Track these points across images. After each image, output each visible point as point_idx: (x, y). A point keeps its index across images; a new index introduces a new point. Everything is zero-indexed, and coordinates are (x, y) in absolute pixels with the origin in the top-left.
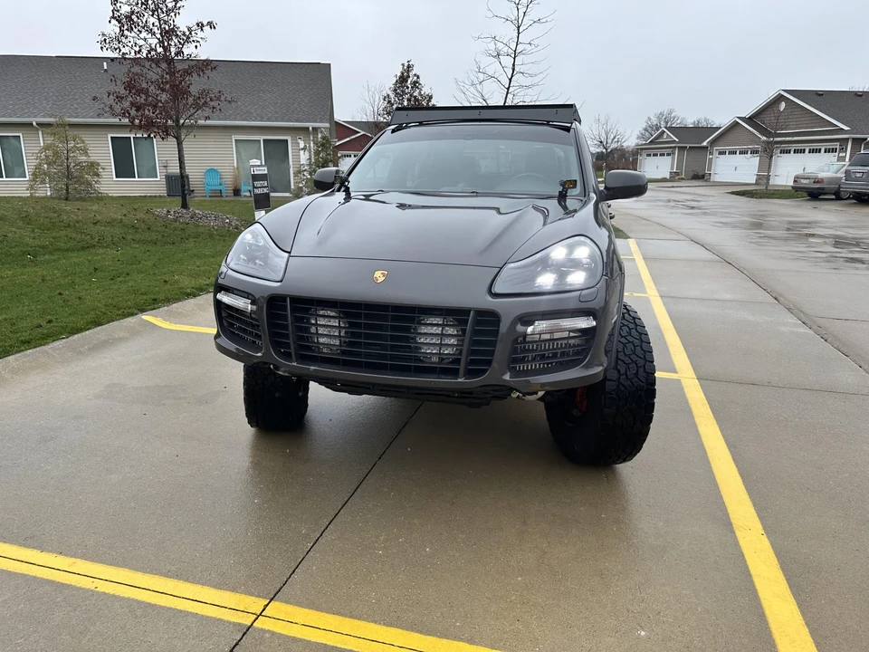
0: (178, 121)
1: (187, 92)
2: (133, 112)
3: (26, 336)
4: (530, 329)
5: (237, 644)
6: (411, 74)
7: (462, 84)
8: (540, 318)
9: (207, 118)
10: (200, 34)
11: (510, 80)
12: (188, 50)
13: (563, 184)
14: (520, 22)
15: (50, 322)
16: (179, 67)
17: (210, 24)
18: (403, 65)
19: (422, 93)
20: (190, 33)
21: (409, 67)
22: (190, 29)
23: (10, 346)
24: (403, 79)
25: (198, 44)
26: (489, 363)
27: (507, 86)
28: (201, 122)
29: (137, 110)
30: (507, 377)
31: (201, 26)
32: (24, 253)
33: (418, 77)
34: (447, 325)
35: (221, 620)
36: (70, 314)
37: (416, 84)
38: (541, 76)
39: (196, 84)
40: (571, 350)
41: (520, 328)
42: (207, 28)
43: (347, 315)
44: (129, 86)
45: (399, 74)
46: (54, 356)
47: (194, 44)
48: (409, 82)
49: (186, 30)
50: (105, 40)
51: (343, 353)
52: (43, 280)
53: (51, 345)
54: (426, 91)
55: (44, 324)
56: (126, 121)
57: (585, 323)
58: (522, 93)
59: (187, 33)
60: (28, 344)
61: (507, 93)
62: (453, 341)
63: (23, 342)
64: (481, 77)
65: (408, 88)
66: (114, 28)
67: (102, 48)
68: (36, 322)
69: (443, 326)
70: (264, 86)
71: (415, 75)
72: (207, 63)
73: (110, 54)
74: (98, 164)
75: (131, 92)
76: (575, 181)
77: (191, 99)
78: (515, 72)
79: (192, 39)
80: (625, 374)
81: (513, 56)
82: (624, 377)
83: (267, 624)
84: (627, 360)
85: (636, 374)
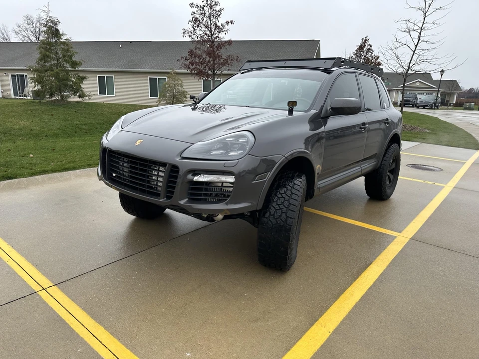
0: (214, 71)
1: (220, 57)
4: (196, 179)
5: (25, 297)
6: (366, 44)
7: (385, 49)
8: (205, 173)
9: (229, 70)
10: (227, 27)
11: (416, 46)
12: (222, 35)
13: (289, 103)
14: (426, 10)
16: (216, 44)
17: (232, 22)
18: (362, 39)
19: (373, 55)
21: (366, 40)
22: (222, 25)
23: (82, 166)
24: (361, 48)
25: (226, 32)
26: (173, 193)
27: (413, 50)
28: (226, 72)
29: (192, 66)
30: (183, 202)
31: (227, 23)
33: (371, 46)
34: (161, 171)
35: (30, 286)
37: (369, 50)
38: (440, 43)
39: (224, 53)
40: (226, 193)
41: (190, 176)
42: (230, 24)
43: (130, 162)
44: (191, 53)
45: (359, 45)
47: (225, 32)
48: (365, 49)
50: (184, 33)
54: (375, 53)
57: (231, 179)
58: (426, 54)
59: (221, 27)
61: (413, 54)
62: (162, 180)
64: (399, 44)
65: (364, 52)
66: (189, 27)
67: (183, 36)
69: (159, 171)
70: (280, 53)
71: (369, 45)
72: (230, 42)
73: (188, 39)
74: (187, 92)
75: (191, 57)
76: (296, 102)
77: (222, 60)
78: (420, 41)
79: (224, 30)
80: (273, 215)
81: (419, 31)
82: (272, 217)
83: (43, 294)
84: (277, 207)
85: (280, 216)
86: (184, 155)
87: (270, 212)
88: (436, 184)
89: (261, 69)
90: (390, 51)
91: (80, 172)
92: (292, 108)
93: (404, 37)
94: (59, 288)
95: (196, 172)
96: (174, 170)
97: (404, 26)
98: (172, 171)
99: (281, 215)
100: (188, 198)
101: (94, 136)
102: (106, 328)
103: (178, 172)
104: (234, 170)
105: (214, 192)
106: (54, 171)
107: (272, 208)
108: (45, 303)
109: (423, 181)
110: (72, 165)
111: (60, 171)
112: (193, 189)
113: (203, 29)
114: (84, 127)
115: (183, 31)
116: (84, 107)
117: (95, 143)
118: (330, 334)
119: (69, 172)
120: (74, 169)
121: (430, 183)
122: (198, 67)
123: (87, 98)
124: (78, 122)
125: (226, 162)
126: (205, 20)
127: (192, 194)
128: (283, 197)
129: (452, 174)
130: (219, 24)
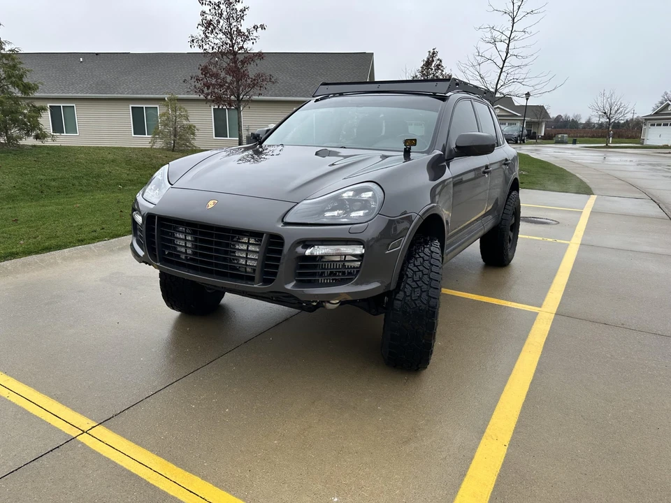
0: (238, 97)
1: (245, 75)
2: (206, 90)
3: (82, 237)
4: (308, 252)
5: (58, 447)
6: (435, 59)
7: (464, 65)
8: (320, 243)
9: (260, 94)
10: (255, 34)
11: (504, 62)
12: (248, 45)
13: (406, 142)
14: (515, 14)
15: (103, 229)
16: (241, 58)
17: (262, 27)
18: (429, 52)
19: (444, 73)
20: (249, 33)
21: (434, 53)
22: (248, 31)
24: (428, 63)
25: (254, 41)
26: (275, 274)
27: (501, 67)
29: (208, 89)
30: (289, 286)
31: (256, 28)
32: (117, 184)
33: (441, 61)
34: (253, 244)
35: (61, 430)
36: (118, 225)
37: (438, 67)
39: (252, 70)
40: (346, 271)
41: (300, 250)
42: (259, 29)
43: (194, 233)
44: (205, 70)
45: (426, 59)
46: (94, 251)
47: (252, 41)
48: (433, 65)
49: (245, 31)
50: (193, 41)
51: (192, 260)
52: (118, 202)
53: (95, 244)
54: (446, 71)
55: (98, 229)
56: (202, 96)
57: (359, 250)
58: (516, 72)
59: (247, 34)
60: (82, 242)
61: (501, 72)
62: (255, 256)
63: (79, 241)
64: (483, 59)
65: (432, 69)
66: (199, 33)
67: (191, 46)
68: (95, 228)
69: (248, 244)
71: (438, 59)
72: (260, 55)
73: (197, 50)
74: (195, 127)
75: (205, 76)
76: (415, 140)
77: (249, 81)
78: (509, 55)
79: (250, 38)
80: (410, 296)
81: (507, 42)
82: (409, 298)
83: (84, 439)
84: (414, 285)
85: (420, 297)
86: (287, 219)
87: (405, 292)
88: (558, 241)
89: (341, 94)
90: (471, 69)
91: (69, 251)
92: (410, 148)
93: (489, 51)
94: (109, 428)
95: (307, 243)
96: (275, 242)
97: (489, 35)
98: (270, 243)
99: (421, 294)
100: (296, 280)
101: (74, 197)
102: (204, 478)
103: (282, 244)
104: (364, 237)
105: (328, 269)
106: (28, 253)
107: (407, 286)
108: (93, 452)
109: (541, 239)
110: (53, 242)
111: (37, 253)
112: (302, 267)
113: (221, 35)
114: (53, 183)
115: (190, 39)
116: (47, 153)
117: (78, 207)
118: (506, 447)
119: (52, 253)
120: (59, 247)
121: (551, 240)
122: (216, 91)
123: (49, 139)
124: (42, 177)
125: (350, 226)
126: (221, 24)
127: (300, 274)
128: (420, 271)
129: (573, 227)
130: (243, 29)
